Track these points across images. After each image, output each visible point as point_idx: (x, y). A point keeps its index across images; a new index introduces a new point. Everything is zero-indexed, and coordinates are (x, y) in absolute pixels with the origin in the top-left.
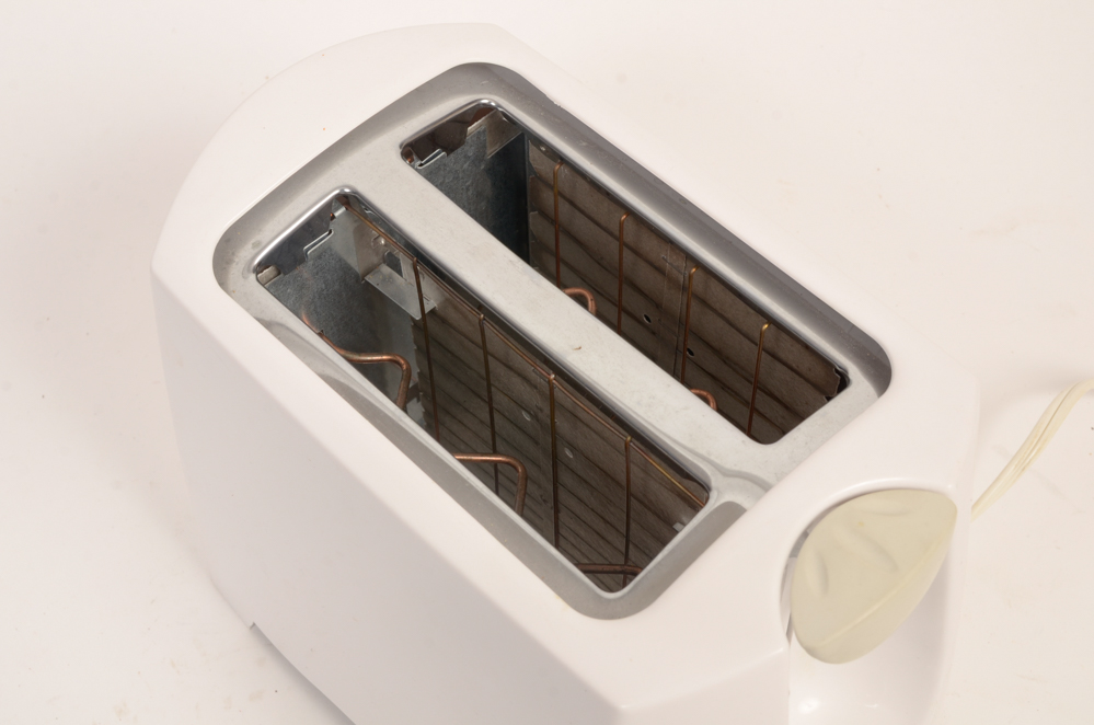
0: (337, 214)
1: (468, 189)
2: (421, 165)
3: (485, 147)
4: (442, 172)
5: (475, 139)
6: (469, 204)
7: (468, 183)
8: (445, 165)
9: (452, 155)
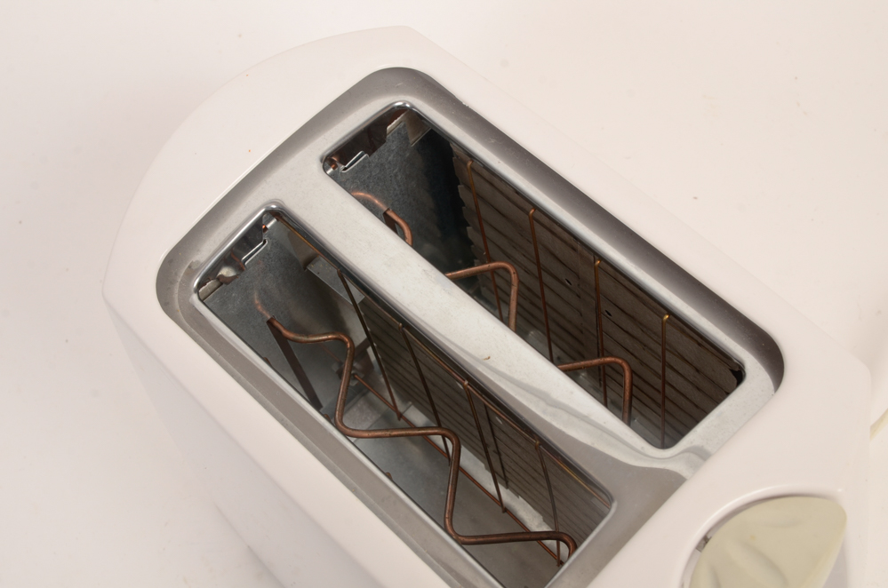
0: (269, 226)
1: (396, 176)
2: (345, 169)
3: (406, 139)
4: (368, 169)
5: (396, 135)
6: (399, 186)
7: (396, 170)
8: (369, 163)
9: (375, 154)
